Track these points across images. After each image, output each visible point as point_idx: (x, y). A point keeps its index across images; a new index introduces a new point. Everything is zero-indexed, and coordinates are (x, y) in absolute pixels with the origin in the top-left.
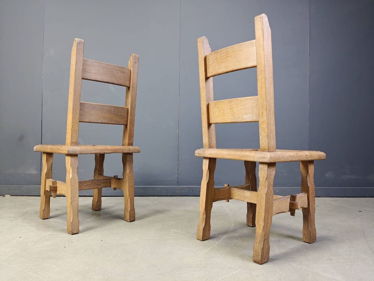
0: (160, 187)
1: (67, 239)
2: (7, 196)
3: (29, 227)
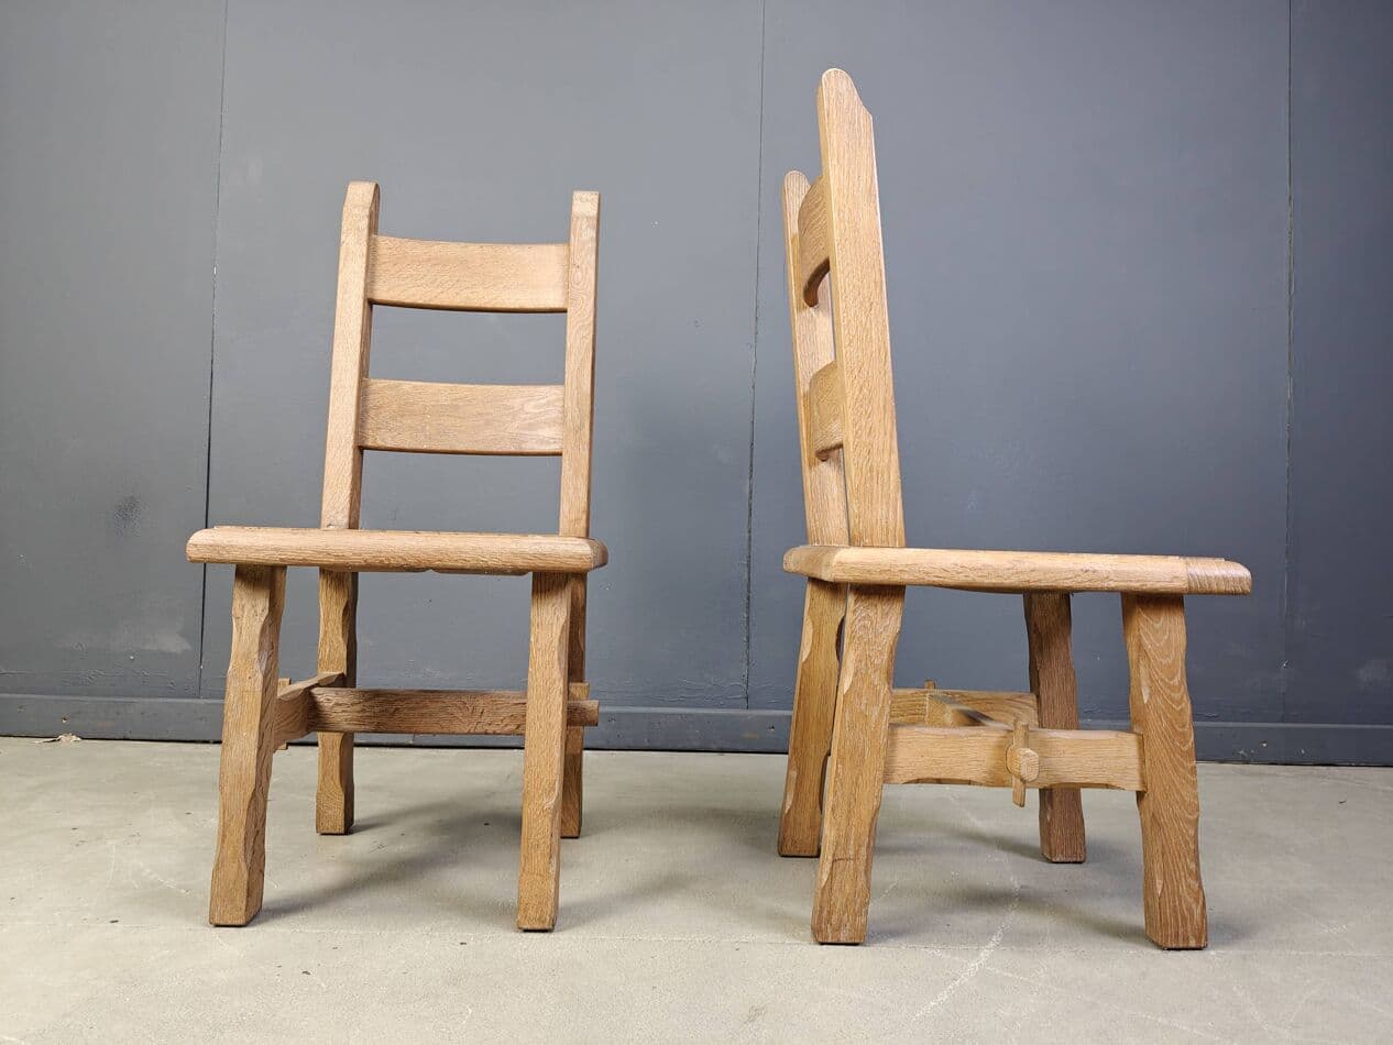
0: (674, 714)
1: (314, 931)
2: (68, 740)
3: (153, 876)
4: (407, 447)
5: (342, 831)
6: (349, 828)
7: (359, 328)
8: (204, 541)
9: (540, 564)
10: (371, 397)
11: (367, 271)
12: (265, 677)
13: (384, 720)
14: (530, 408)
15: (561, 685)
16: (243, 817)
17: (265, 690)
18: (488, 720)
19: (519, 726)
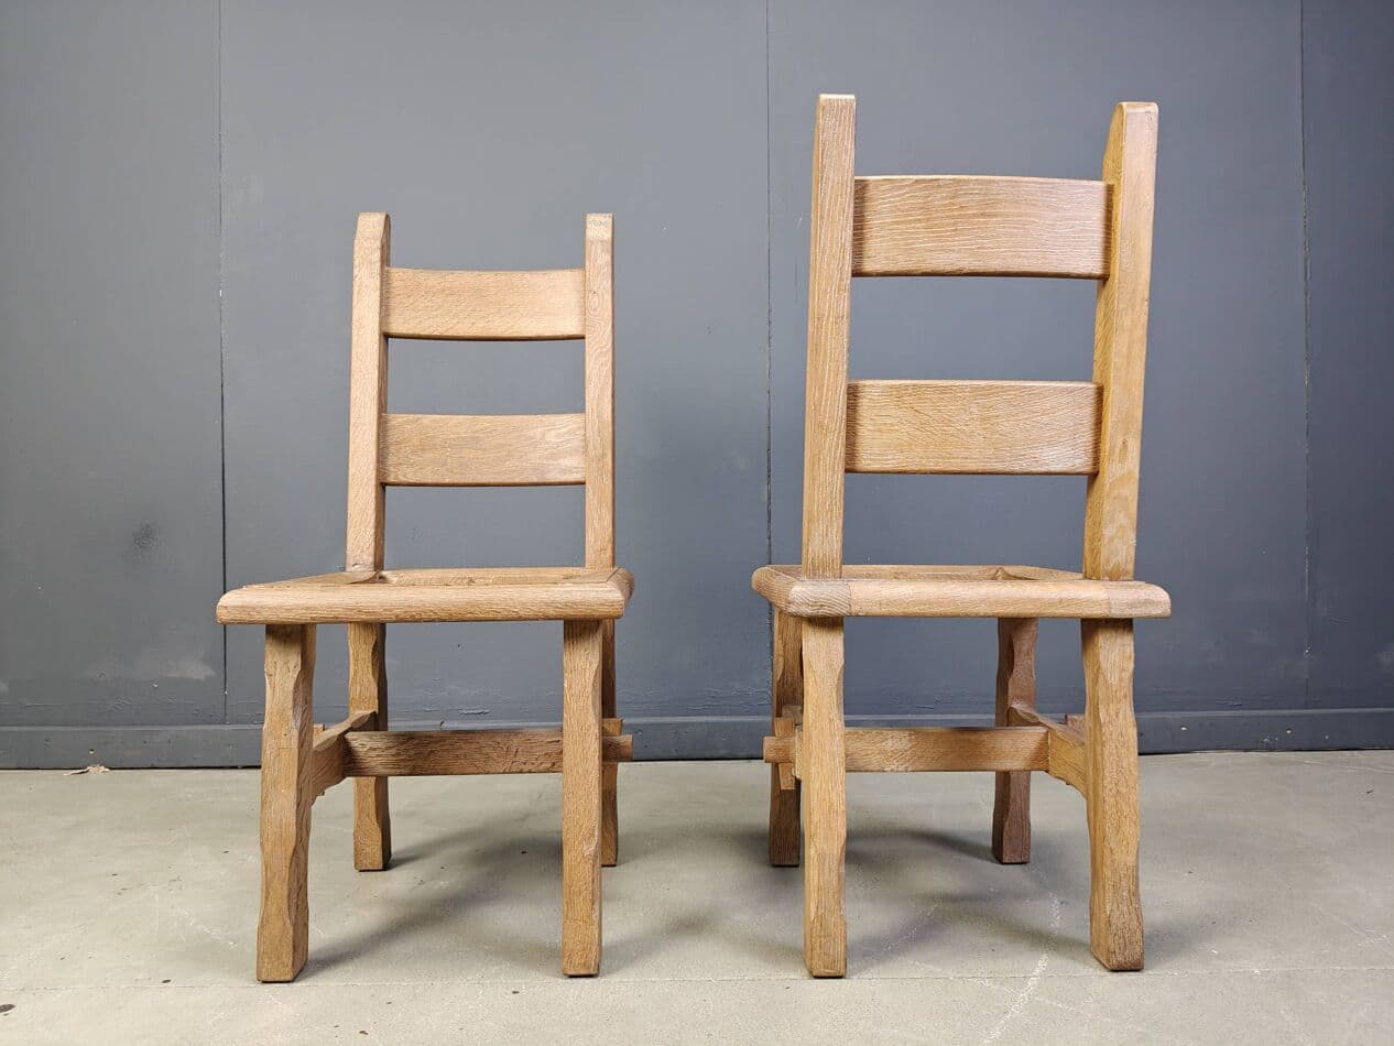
0: (701, 724)
1: (365, 984)
2: (96, 772)
3: (199, 927)
4: (430, 481)
5: (381, 867)
6: (388, 863)
7: (376, 363)
8: (234, 601)
9: (571, 612)
10: (390, 432)
11: (381, 306)
12: (300, 734)
13: (420, 763)
14: (551, 437)
15: (597, 731)
16: (285, 873)
17: (301, 745)
18: (523, 760)
19: (554, 764)
